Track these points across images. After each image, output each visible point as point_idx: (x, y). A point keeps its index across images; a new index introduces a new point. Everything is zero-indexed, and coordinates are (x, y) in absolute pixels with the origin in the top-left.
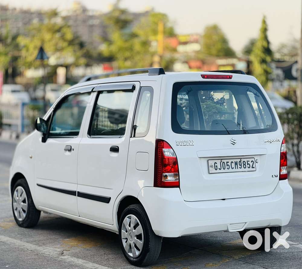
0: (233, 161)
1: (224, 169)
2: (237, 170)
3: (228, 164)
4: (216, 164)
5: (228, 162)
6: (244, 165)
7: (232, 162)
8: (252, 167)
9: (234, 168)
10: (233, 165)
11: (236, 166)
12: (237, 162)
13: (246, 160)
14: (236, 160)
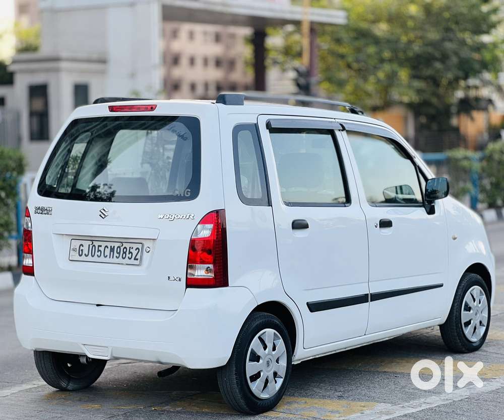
0: (109, 244)
1: (93, 256)
2: (111, 260)
3: (100, 248)
4: (83, 246)
5: (101, 246)
6: (124, 253)
7: (106, 247)
8: (135, 259)
9: (108, 256)
10: (108, 251)
11: (112, 253)
12: (114, 247)
13: (128, 246)
14: (113, 244)
